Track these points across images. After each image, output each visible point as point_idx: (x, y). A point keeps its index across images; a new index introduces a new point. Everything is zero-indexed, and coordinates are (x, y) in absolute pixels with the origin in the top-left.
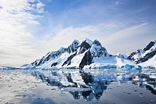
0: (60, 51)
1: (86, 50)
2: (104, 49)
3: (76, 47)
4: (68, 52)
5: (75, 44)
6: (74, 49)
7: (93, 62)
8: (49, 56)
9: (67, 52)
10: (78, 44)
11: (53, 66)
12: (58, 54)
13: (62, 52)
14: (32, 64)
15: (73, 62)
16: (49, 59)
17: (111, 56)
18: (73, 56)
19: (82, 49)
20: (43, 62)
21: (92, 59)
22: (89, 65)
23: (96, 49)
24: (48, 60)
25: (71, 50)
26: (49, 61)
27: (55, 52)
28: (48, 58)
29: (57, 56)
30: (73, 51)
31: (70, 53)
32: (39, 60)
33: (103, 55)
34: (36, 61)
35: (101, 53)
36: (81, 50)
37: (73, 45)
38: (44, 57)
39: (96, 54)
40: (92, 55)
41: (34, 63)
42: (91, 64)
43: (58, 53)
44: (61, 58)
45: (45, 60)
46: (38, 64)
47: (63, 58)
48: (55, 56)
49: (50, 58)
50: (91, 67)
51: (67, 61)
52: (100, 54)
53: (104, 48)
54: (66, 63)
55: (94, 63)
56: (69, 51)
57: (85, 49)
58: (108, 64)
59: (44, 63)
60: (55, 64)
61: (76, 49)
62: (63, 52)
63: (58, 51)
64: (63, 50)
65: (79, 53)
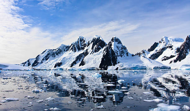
0: (61, 49)
1: (101, 48)
2: (125, 48)
3: (83, 45)
4: (73, 51)
5: (81, 41)
6: (80, 47)
7: (119, 63)
8: (48, 54)
9: (72, 50)
10: (84, 41)
11: (57, 66)
13: (63, 50)
14: (23, 63)
15: (88, 62)
16: (48, 58)
17: (133, 55)
18: (82, 55)
20: (39, 61)
21: (117, 58)
22: (114, 65)
23: (117, 47)
24: (47, 60)
25: (76, 48)
26: (48, 60)
27: (54, 50)
28: (46, 56)
29: (57, 54)
30: (79, 49)
31: (75, 51)
32: (32, 59)
33: (125, 55)
34: (28, 61)
35: (122, 52)
36: (94, 48)
37: (78, 42)
38: (39, 55)
39: (119, 54)
40: (116, 54)
41: (26, 62)
42: (116, 64)
43: (59, 52)
44: (65, 58)
45: (43, 60)
46: (32, 63)
47: (68, 57)
48: (56, 54)
49: (49, 57)
50: (118, 68)
51: (76, 60)
52: (122, 53)
53: (124, 46)
54: (74, 63)
55: (120, 64)
56: (74, 49)
58: (137, 64)
59: (42, 62)
60: (59, 65)
61: (82, 47)
62: (65, 51)
63: (59, 49)
64: (65, 48)
65: (92, 51)
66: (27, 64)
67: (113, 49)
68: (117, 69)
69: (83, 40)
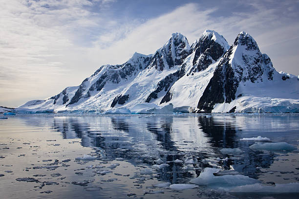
0: (133, 64)
1: (213, 61)
2: (267, 60)
3: (180, 55)
4: (156, 68)
5: (176, 44)
6: (174, 60)
7: (240, 96)
8: (103, 77)
9: (154, 66)
10: (184, 45)
11: (117, 104)
12: (128, 73)
13: (138, 67)
14: (52, 98)
15: (178, 95)
16: (103, 86)
17: (285, 78)
18: (173, 77)
19: (199, 58)
20: (85, 93)
21: (237, 85)
22: (229, 101)
23: (244, 59)
24: (99, 89)
25: (165, 61)
26: (102, 90)
27: (118, 66)
28: (99, 82)
29: (124, 76)
30: (171, 64)
31: (162, 69)
32: (73, 88)
33: (265, 76)
34: (64, 92)
35: (258, 70)
36: (198, 61)
37: (170, 47)
38: (87, 80)
39: (245, 74)
40: (236, 75)
41: (59, 96)
42: (233, 100)
43: (128, 71)
44: (137, 84)
45: (92, 89)
46: (70, 98)
47: (144, 84)
48: (120, 77)
49: (105, 83)
50: (235, 108)
51: (158, 90)
52: (255, 73)
53: (265, 55)
54: (154, 96)
55: (242, 99)
56: (158, 64)
57: (210, 58)
58: (283, 100)
59: (89, 96)
60: (122, 100)
61: (178, 58)
62: (141, 68)
63: (128, 65)
64: (142, 62)
65: (193, 68)
66: (60, 99)
67: (230, 62)
68: (233, 110)
69: (181, 42)
